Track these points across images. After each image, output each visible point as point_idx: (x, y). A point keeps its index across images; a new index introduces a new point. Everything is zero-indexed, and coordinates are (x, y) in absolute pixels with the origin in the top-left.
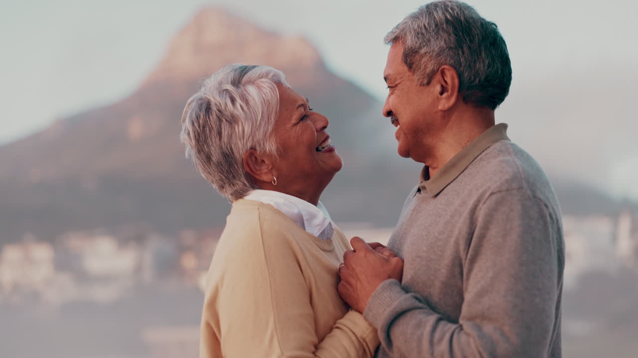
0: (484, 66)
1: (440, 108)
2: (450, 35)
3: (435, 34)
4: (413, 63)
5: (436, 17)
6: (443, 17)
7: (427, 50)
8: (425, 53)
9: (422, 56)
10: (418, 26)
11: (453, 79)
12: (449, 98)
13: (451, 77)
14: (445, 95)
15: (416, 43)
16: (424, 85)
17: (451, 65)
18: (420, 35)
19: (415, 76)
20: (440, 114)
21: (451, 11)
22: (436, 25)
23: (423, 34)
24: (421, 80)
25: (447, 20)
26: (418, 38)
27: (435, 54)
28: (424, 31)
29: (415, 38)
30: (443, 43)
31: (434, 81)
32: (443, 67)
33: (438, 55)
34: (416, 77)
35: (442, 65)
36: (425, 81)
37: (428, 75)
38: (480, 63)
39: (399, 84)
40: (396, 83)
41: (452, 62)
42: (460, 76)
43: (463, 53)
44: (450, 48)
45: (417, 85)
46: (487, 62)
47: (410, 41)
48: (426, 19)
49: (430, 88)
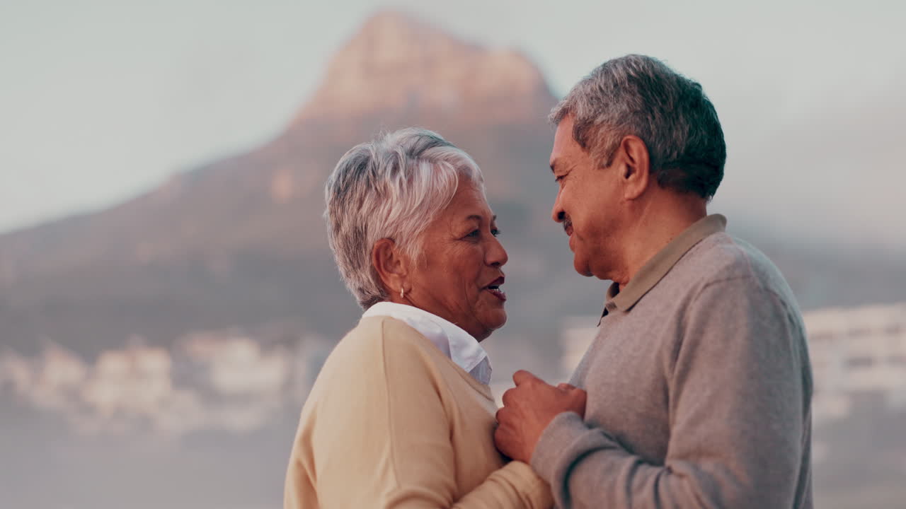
0: (683, 134)
1: (627, 195)
2: (634, 95)
3: (614, 96)
4: (587, 139)
5: (615, 75)
6: (623, 74)
7: (604, 118)
8: (602, 122)
9: (598, 127)
10: (592, 90)
11: (640, 153)
12: (637, 180)
13: (638, 150)
14: (632, 177)
15: (590, 111)
16: (603, 167)
17: (637, 135)
18: (594, 100)
19: (591, 155)
20: (627, 204)
21: (635, 66)
22: (616, 85)
23: (598, 99)
24: (599, 160)
25: (629, 76)
26: (592, 104)
27: (615, 122)
28: (599, 94)
29: (588, 105)
30: (625, 107)
31: (617, 161)
32: (625, 138)
33: (619, 122)
34: (592, 157)
35: (624, 135)
36: (605, 162)
37: (608, 152)
38: (677, 129)
39: (571, 170)
40: (568, 169)
41: (638, 130)
42: (650, 149)
43: (654, 118)
44: (635, 112)
45: (594, 169)
46: (687, 129)
47: (582, 111)
48: (601, 80)
49: (613, 170)
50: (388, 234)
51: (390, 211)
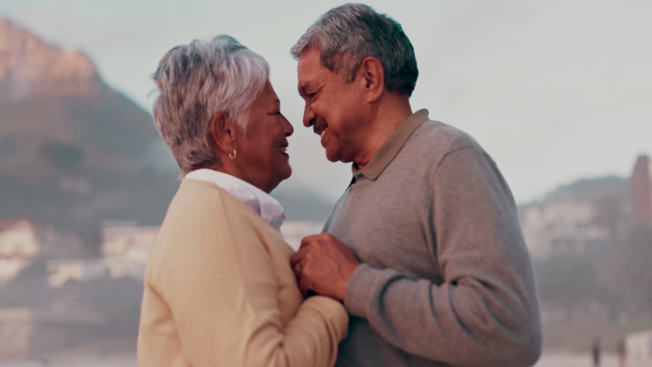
0: (401, 52)
1: (369, 100)
3: (351, 31)
4: (334, 63)
7: (347, 47)
8: (346, 50)
10: (331, 28)
12: (376, 88)
13: (375, 69)
14: (372, 86)
15: (333, 43)
16: (349, 82)
17: (373, 56)
19: (339, 74)
20: (368, 106)
22: (349, 24)
23: (338, 34)
24: (346, 77)
26: (334, 39)
28: (338, 31)
29: (331, 39)
31: (359, 76)
32: (365, 59)
33: (360, 49)
34: (340, 76)
35: (363, 58)
36: (350, 78)
37: (352, 71)
40: (319, 87)
41: (374, 53)
43: (381, 44)
44: (368, 41)
45: (342, 84)
47: (325, 43)
48: (337, 21)
49: (356, 83)
50: (224, 109)
51: (226, 91)
